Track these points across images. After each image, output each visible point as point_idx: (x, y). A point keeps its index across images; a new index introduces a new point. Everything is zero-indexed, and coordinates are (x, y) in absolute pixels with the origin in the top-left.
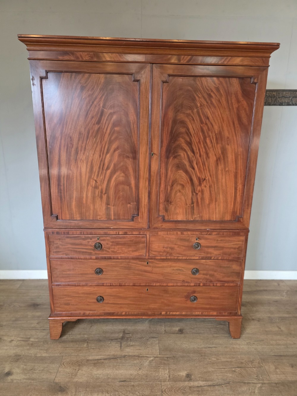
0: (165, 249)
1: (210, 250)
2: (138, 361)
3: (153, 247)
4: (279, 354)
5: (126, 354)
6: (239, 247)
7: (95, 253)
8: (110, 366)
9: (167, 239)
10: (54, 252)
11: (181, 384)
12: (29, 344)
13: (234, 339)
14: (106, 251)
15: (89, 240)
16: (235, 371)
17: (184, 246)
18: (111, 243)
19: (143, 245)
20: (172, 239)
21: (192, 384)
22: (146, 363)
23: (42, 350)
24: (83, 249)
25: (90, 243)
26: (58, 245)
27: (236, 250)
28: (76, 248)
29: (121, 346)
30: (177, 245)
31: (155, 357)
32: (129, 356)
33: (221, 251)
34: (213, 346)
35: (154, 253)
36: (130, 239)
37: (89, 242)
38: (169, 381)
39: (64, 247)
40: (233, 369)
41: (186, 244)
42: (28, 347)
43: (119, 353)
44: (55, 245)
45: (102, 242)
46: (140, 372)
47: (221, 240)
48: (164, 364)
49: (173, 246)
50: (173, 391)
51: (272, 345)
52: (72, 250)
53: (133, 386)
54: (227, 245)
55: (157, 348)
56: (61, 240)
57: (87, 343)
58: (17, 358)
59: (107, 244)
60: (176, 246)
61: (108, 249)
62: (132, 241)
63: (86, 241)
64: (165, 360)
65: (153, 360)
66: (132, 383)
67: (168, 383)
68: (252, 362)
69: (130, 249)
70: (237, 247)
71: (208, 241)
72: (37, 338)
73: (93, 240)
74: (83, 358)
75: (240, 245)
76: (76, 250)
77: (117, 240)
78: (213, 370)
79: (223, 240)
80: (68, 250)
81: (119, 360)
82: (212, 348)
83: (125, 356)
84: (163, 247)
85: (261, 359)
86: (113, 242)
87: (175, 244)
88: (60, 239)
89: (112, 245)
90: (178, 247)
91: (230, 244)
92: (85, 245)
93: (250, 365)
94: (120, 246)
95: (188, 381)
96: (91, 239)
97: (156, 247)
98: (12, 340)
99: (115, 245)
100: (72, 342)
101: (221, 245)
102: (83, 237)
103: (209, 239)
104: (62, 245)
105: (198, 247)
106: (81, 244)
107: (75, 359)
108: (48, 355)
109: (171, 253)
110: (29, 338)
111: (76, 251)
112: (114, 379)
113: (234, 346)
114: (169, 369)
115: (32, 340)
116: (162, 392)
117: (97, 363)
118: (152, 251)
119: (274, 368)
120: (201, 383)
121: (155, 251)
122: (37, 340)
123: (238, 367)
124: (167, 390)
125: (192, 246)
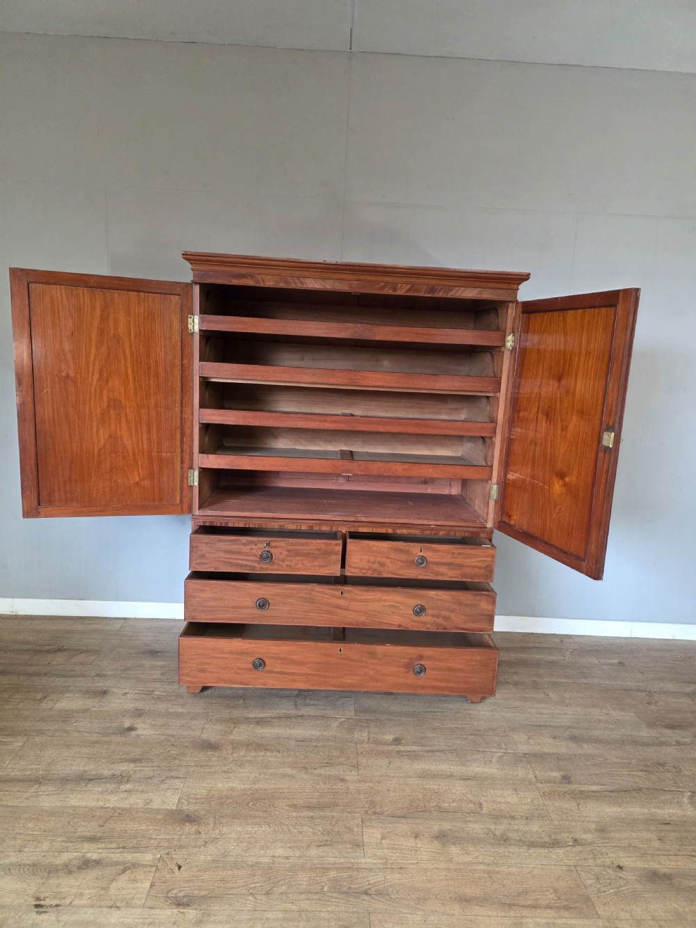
0: (370, 564)
1: (442, 569)
2: (322, 722)
3: (352, 560)
4: (538, 724)
5: (304, 713)
6: (487, 566)
7: (261, 568)
8: (280, 726)
9: (375, 549)
10: (196, 564)
11: (386, 748)
12: (153, 698)
13: (472, 704)
14: (277, 564)
15: (253, 546)
16: (466, 738)
17: (401, 561)
18: (286, 553)
19: (337, 556)
20: (382, 549)
21: (401, 748)
22: (336, 724)
23: (175, 704)
24: (242, 560)
25: (254, 551)
26: (204, 552)
27: (483, 571)
28: (231, 559)
29: (296, 705)
30: (390, 558)
31: (348, 719)
32: (309, 716)
33: (459, 572)
34: (440, 710)
35: (352, 570)
36: (316, 547)
37: (252, 549)
38: (367, 743)
39: (212, 556)
40: (465, 736)
41: (404, 557)
42: (153, 702)
43: (293, 712)
44: (199, 553)
45: (272, 550)
46: (325, 733)
47: (459, 554)
48: (362, 726)
49: (383, 560)
50: (373, 754)
51: (530, 713)
52: (222, 561)
53: (316, 746)
54: (468, 561)
55: (352, 708)
56: (209, 545)
57: (244, 699)
58: (139, 713)
59: (281, 553)
60: (389, 560)
61: (281, 561)
62: (320, 549)
63: (248, 547)
64: (362, 722)
65: (344, 721)
66: (315, 744)
67: (367, 746)
68: (494, 730)
69: (316, 563)
70: (484, 565)
71: (439, 554)
72: (165, 692)
73: (259, 546)
74: (240, 716)
75: (487, 563)
76: (230, 561)
77: (296, 547)
78: (434, 735)
79: (462, 554)
80: (219, 561)
81: (293, 720)
82: (435, 712)
83: (302, 716)
84: (368, 562)
85: (509, 727)
86: (289, 551)
87: (387, 558)
88: (207, 543)
89: (287, 556)
90: (391, 562)
91: (472, 560)
92: (247, 554)
93: (491, 733)
94: (300, 558)
95: (397, 745)
96: (256, 545)
97: (357, 561)
98: (126, 693)
99: (292, 556)
100: (220, 697)
101: (458, 561)
102: (244, 542)
103: (439, 551)
104: (210, 553)
105: (423, 563)
106: (240, 553)
107: (228, 716)
108: (185, 711)
109: (380, 572)
110: (153, 691)
111: (231, 563)
112: (288, 738)
113: (471, 712)
114: (368, 732)
115: (156, 693)
116: (358, 754)
117: (260, 722)
118: (349, 566)
119: (526, 737)
120: (414, 748)
121: (355, 568)
122: (165, 694)
123: (472, 735)
124: (364, 752)
125: (412, 562)
